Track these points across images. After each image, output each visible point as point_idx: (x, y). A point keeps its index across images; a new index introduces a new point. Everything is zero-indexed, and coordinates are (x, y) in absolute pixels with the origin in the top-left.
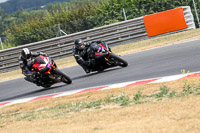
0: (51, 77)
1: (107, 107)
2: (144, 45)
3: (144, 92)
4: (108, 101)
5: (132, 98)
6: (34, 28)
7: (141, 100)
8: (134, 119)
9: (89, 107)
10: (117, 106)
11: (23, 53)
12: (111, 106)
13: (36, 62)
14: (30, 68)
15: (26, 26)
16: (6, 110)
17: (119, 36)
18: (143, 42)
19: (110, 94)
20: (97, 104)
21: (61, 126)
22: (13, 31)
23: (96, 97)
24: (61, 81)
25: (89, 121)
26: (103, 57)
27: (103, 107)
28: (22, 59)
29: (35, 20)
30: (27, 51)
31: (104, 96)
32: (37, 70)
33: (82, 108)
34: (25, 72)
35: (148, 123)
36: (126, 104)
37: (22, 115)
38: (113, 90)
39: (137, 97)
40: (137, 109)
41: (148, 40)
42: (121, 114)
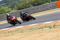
0: (15, 22)
1: (45, 29)
2: (56, 10)
3: (56, 24)
4: (45, 27)
5: (52, 26)
6: (23, 5)
7: (55, 27)
8: (53, 32)
9: (40, 29)
10: (48, 28)
11: (7, 15)
12: (46, 29)
13: (11, 18)
14: (9, 19)
15: (21, 4)
16: (15, 30)
17: (49, 7)
18: (56, 9)
19: (46, 25)
20: (42, 28)
21: (31, 35)
22: (17, 6)
23: (42, 26)
24: (18, 23)
25: (40, 33)
26: (28, 17)
27: (44, 29)
28: (7, 17)
29: (24, 3)
30: (8, 15)
31: (44, 26)
32: (11, 20)
33: (38, 29)
34: (8, 21)
35: (57, 34)
36: (51, 28)
37: (20, 31)
38: (47, 24)
39: (54, 26)
40: (54, 30)
41: (58, 9)
42: (49, 31)
